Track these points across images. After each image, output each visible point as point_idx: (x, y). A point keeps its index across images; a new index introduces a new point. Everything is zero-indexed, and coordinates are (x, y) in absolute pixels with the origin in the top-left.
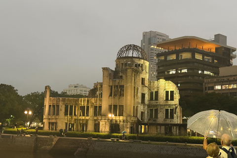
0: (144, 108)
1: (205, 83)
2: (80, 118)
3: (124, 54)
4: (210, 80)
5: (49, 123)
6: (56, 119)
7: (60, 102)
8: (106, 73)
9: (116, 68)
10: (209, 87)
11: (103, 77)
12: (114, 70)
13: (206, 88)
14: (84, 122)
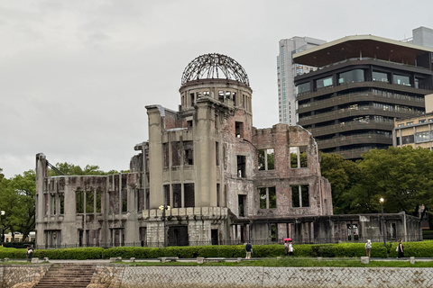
0: (245, 187)
1: (397, 130)
2: (110, 217)
3: (195, 74)
4: (405, 122)
5: (46, 231)
6: (59, 223)
7: (66, 187)
8: (155, 118)
9: (180, 107)
10: (404, 138)
11: (150, 125)
12: (177, 110)
13: (398, 139)
14: (119, 225)
